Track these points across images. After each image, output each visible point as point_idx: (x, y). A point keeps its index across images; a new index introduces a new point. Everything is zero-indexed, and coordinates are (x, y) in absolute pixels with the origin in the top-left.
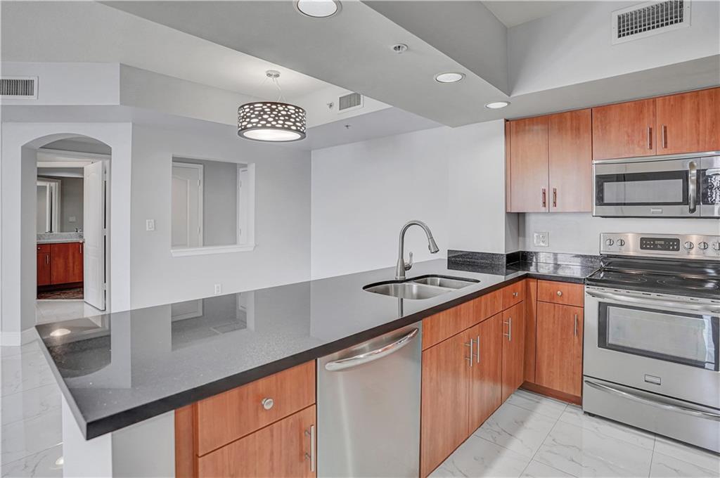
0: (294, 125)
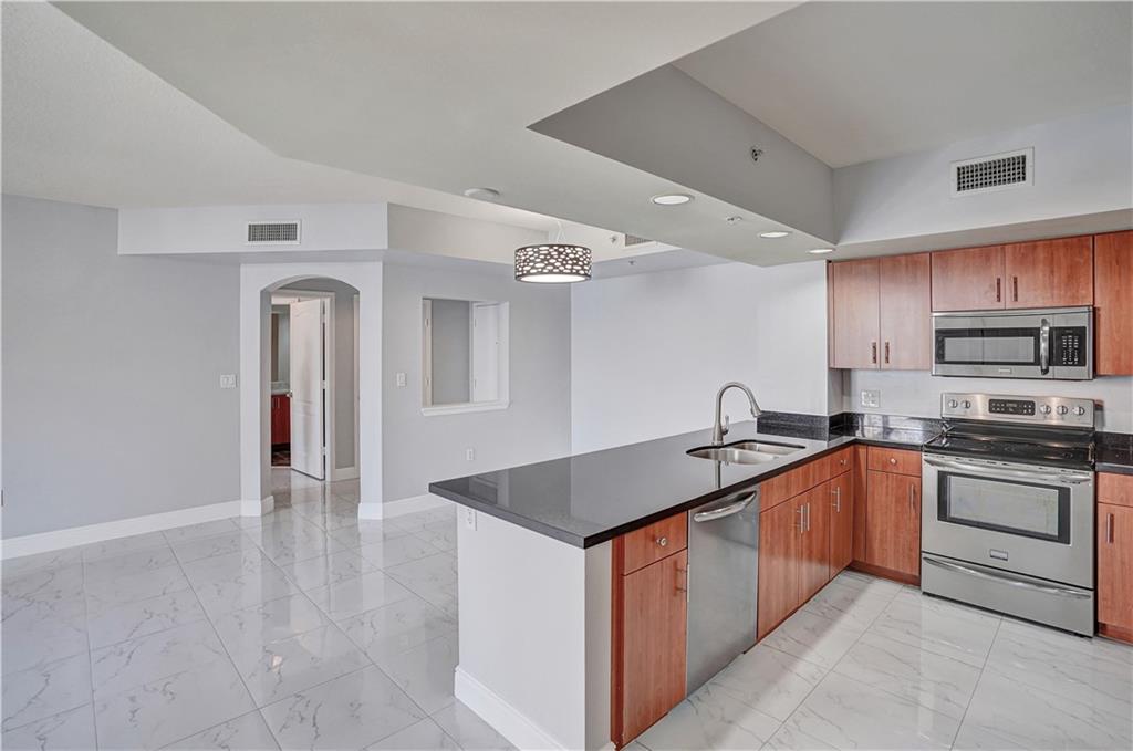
0: (583, 269)
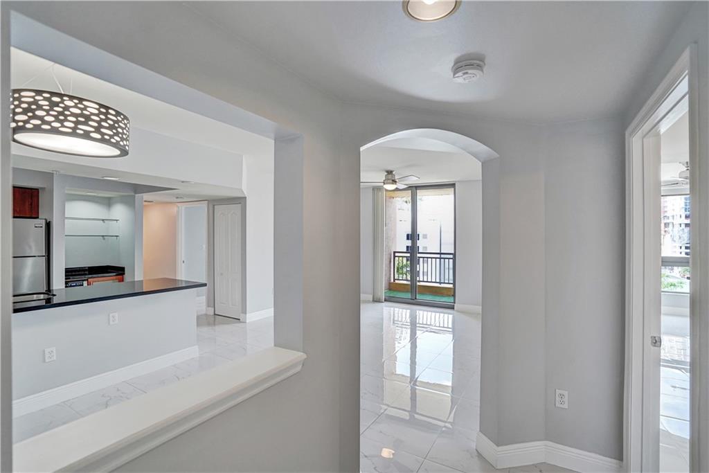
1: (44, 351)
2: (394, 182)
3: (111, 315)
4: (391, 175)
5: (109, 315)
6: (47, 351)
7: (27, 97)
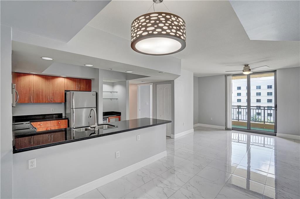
1: (116, 153)
2: (250, 70)
3: (138, 136)
4: (247, 67)
5: (137, 136)
6: (117, 153)
7: (154, 17)
